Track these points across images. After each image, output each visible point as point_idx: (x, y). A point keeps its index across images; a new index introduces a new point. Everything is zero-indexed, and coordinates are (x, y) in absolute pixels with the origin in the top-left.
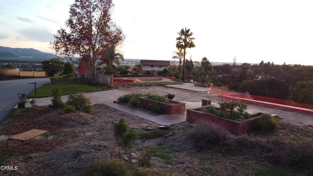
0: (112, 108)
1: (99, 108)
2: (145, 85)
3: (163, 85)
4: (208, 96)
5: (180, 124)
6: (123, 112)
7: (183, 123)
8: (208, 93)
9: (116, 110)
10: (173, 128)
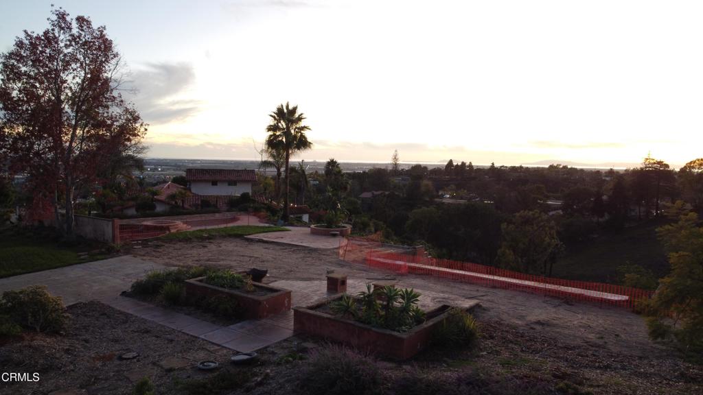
0: (119, 311)
1: (86, 316)
2: (197, 238)
3: (239, 235)
4: (341, 260)
5: (279, 345)
6: (144, 321)
7: (285, 340)
8: (341, 252)
9: (127, 318)
10: (265, 357)
